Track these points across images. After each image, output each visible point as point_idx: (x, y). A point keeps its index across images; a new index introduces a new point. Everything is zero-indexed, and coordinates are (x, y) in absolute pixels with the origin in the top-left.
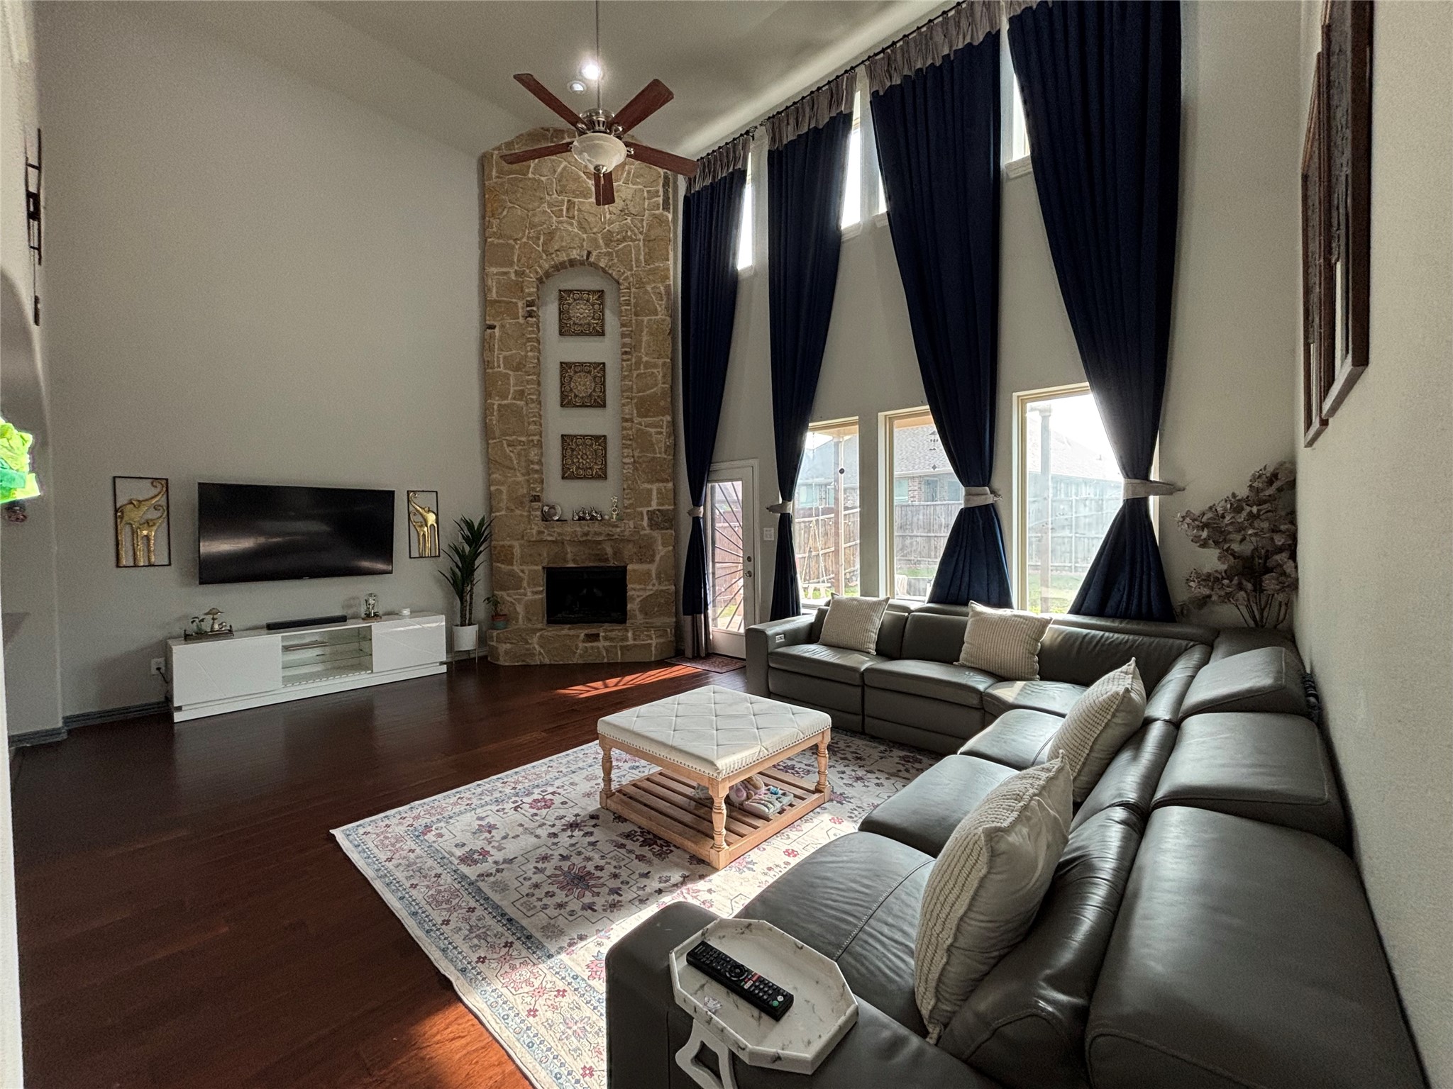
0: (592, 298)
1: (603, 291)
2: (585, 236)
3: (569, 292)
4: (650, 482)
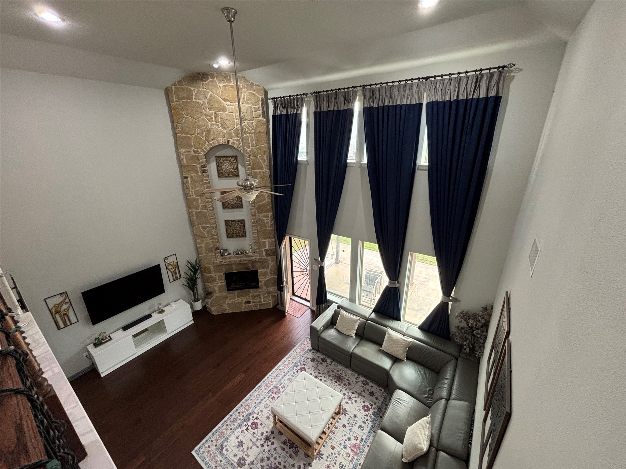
0: (232, 160)
1: (236, 156)
2: (225, 131)
3: (220, 157)
4: (265, 238)
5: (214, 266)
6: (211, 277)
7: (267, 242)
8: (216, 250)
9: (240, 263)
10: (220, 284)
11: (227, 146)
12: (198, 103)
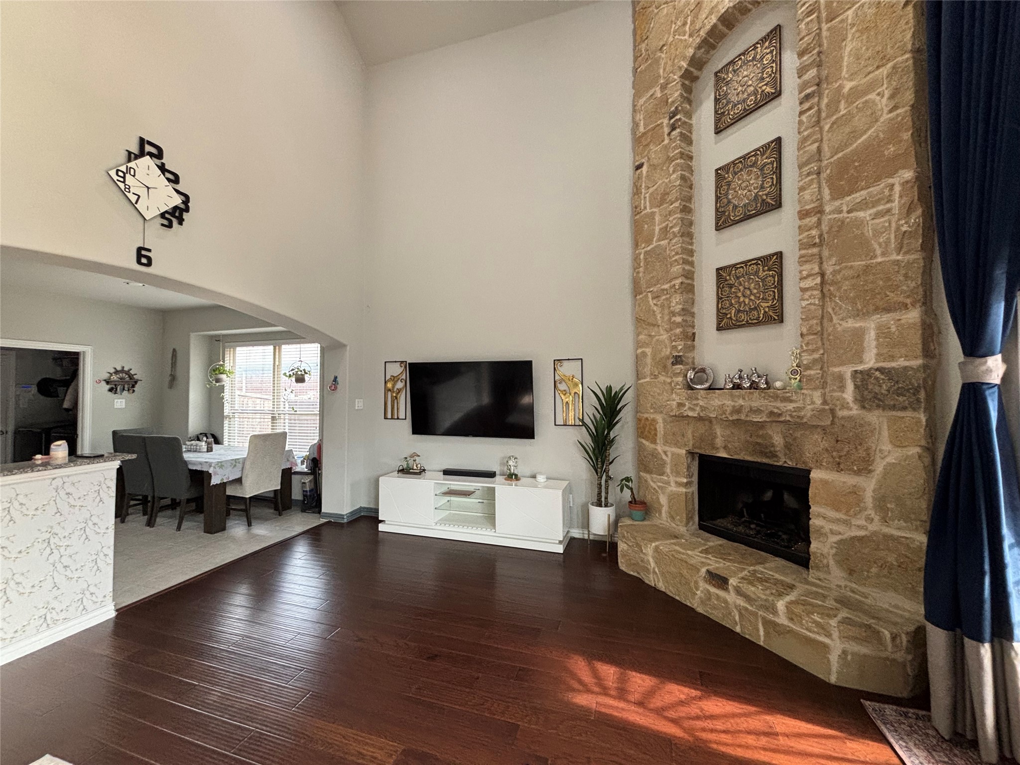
0: (761, 49)
1: (777, 28)
4: (858, 314)
5: (664, 420)
6: (654, 455)
7: (871, 337)
8: (673, 364)
9: (735, 417)
10: (673, 488)
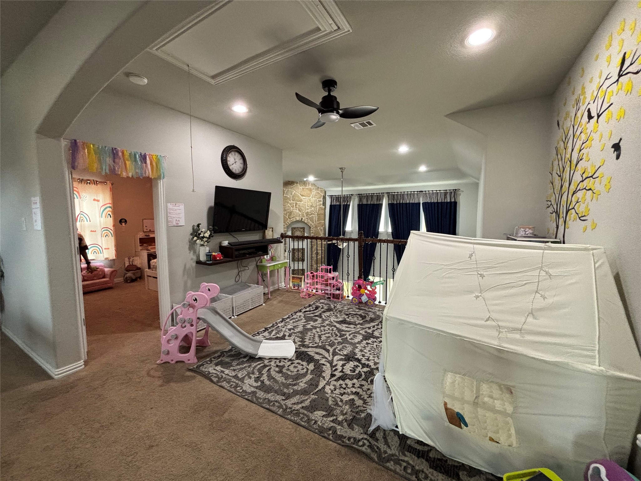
0: (301, 230)
1: (304, 228)
2: (300, 213)
3: (295, 228)
11: (301, 221)
12: (287, 197)
